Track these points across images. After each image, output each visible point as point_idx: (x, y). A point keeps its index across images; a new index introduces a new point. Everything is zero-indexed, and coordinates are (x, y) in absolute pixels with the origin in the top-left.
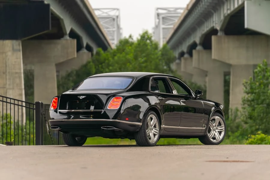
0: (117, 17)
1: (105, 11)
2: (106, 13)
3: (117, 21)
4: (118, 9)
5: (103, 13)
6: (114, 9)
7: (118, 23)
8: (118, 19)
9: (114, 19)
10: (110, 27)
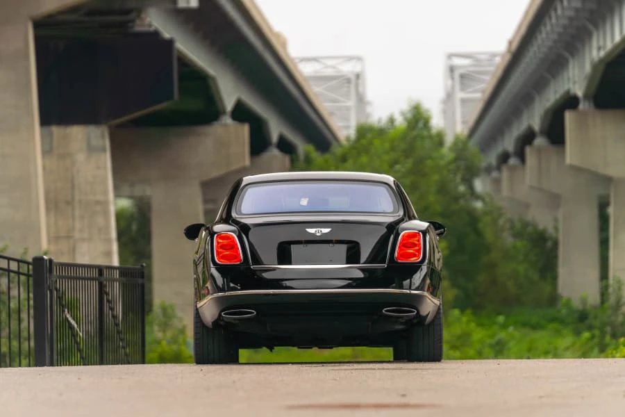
0: (358, 76)
1: (330, 62)
2: (334, 67)
3: (357, 86)
4: (359, 59)
5: (327, 67)
6: (350, 58)
7: (361, 89)
8: (360, 81)
9: (349, 81)
10: (342, 99)
